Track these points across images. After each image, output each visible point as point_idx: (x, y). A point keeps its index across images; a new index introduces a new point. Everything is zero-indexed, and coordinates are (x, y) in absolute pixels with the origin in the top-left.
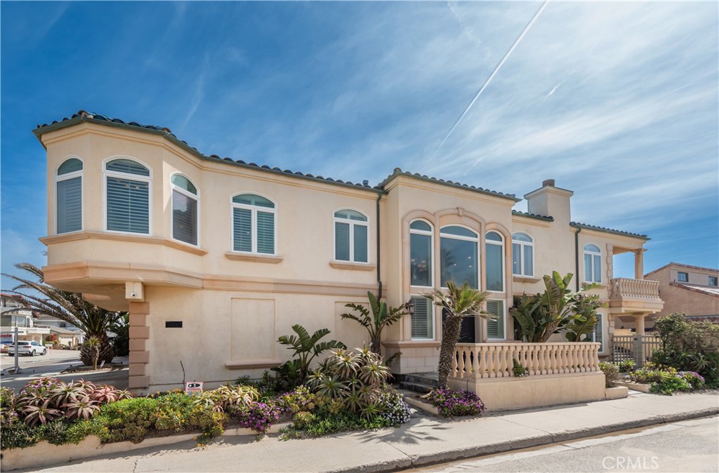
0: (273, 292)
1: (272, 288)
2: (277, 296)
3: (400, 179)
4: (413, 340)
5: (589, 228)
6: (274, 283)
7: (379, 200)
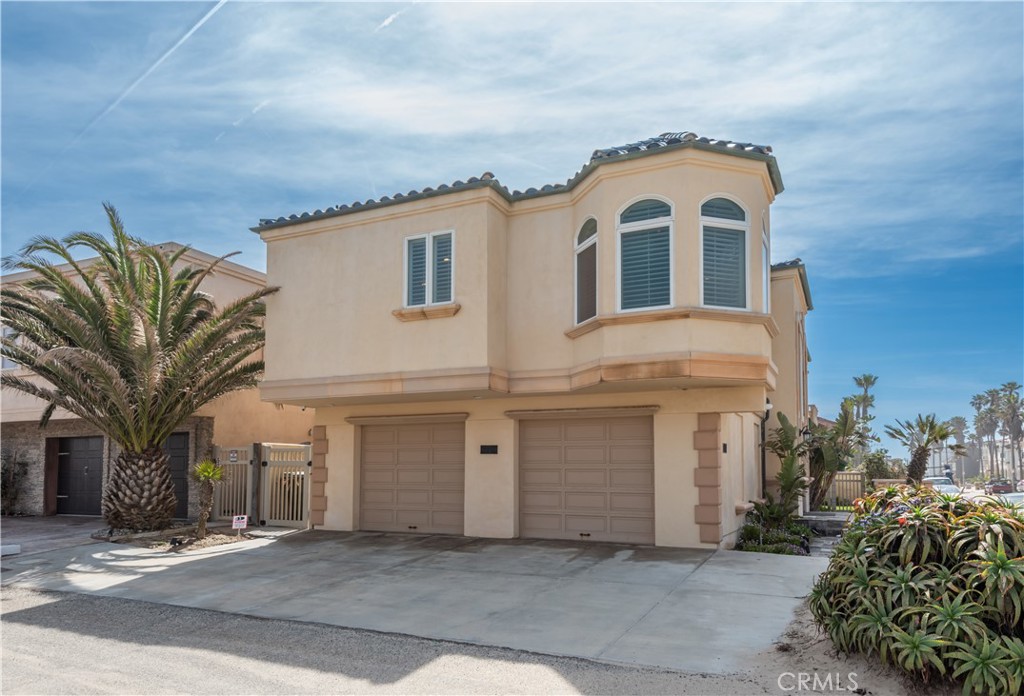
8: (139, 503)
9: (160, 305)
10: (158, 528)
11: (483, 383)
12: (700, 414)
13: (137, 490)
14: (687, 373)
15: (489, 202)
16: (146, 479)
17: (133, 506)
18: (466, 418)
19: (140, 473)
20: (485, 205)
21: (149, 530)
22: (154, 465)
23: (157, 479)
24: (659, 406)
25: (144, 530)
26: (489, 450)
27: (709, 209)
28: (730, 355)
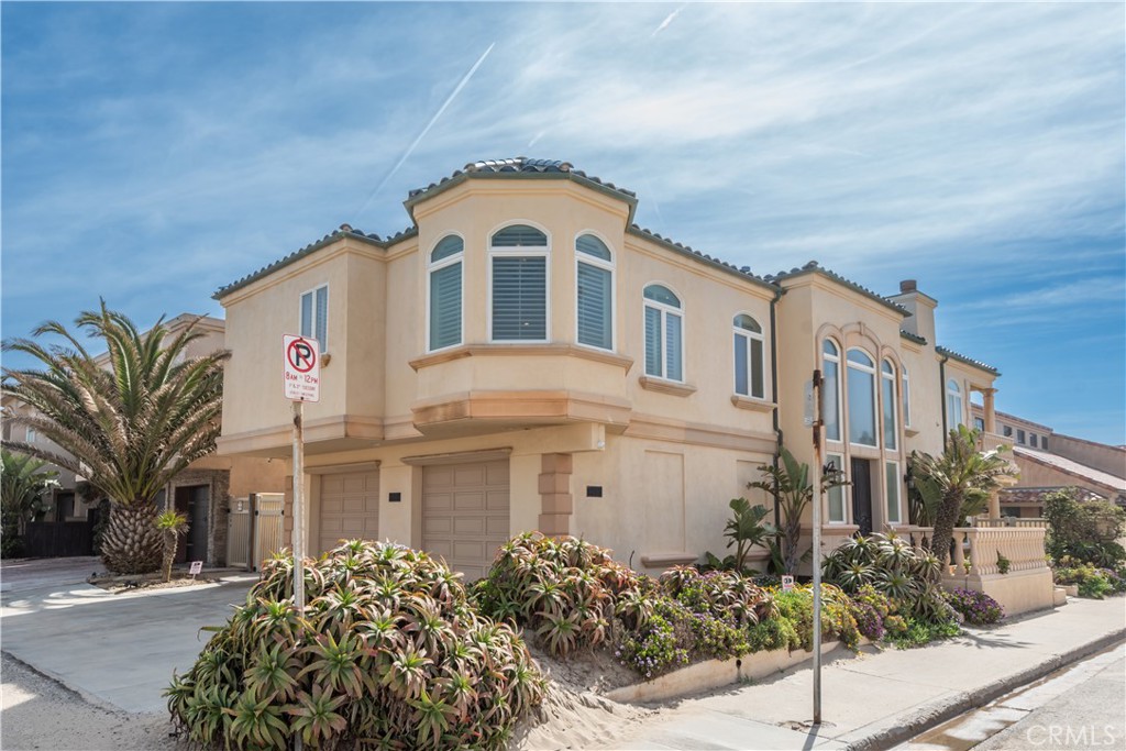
0: (684, 442)
1: (681, 435)
2: (686, 449)
3: (814, 277)
4: (831, 523)
5: (958, 358)
6: (687, 429)
7: (773, 302)
8: (123, 549)
9: (128, 373)
10: (138, 572)
11: (339, 432)
12: (543, 455)
13: (122, 537)
14: (468, 414)
15: (350, 252)
16: (131, 528)
17: (118, 552)
18: (378, 466)
19: (126, 523)
20: (346, 255)
21: (133, 573)
22: (138, 515)
23: (140, 528)
24: (511, 448)
25: (128, 573)
26: (395, 497)
27: (501, 238)
28: (517, 392)
